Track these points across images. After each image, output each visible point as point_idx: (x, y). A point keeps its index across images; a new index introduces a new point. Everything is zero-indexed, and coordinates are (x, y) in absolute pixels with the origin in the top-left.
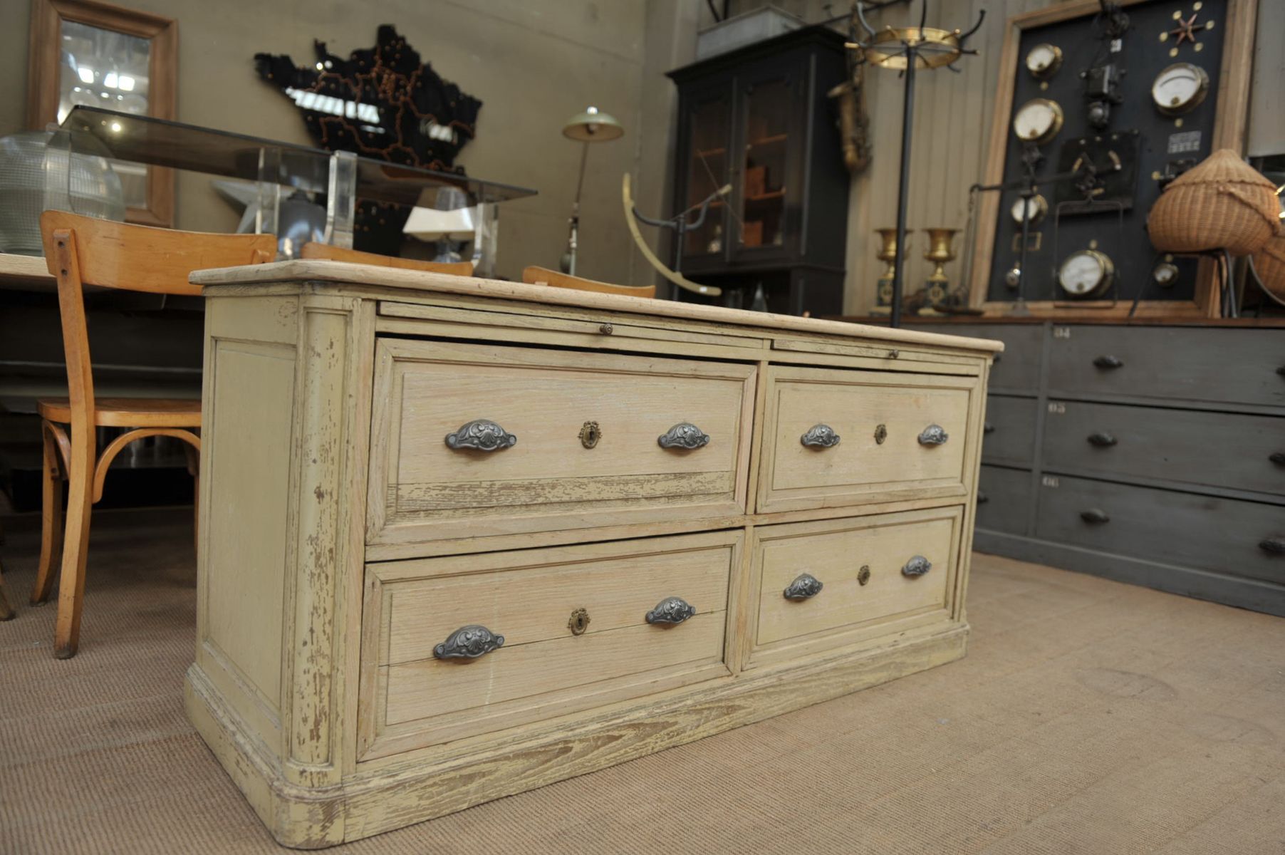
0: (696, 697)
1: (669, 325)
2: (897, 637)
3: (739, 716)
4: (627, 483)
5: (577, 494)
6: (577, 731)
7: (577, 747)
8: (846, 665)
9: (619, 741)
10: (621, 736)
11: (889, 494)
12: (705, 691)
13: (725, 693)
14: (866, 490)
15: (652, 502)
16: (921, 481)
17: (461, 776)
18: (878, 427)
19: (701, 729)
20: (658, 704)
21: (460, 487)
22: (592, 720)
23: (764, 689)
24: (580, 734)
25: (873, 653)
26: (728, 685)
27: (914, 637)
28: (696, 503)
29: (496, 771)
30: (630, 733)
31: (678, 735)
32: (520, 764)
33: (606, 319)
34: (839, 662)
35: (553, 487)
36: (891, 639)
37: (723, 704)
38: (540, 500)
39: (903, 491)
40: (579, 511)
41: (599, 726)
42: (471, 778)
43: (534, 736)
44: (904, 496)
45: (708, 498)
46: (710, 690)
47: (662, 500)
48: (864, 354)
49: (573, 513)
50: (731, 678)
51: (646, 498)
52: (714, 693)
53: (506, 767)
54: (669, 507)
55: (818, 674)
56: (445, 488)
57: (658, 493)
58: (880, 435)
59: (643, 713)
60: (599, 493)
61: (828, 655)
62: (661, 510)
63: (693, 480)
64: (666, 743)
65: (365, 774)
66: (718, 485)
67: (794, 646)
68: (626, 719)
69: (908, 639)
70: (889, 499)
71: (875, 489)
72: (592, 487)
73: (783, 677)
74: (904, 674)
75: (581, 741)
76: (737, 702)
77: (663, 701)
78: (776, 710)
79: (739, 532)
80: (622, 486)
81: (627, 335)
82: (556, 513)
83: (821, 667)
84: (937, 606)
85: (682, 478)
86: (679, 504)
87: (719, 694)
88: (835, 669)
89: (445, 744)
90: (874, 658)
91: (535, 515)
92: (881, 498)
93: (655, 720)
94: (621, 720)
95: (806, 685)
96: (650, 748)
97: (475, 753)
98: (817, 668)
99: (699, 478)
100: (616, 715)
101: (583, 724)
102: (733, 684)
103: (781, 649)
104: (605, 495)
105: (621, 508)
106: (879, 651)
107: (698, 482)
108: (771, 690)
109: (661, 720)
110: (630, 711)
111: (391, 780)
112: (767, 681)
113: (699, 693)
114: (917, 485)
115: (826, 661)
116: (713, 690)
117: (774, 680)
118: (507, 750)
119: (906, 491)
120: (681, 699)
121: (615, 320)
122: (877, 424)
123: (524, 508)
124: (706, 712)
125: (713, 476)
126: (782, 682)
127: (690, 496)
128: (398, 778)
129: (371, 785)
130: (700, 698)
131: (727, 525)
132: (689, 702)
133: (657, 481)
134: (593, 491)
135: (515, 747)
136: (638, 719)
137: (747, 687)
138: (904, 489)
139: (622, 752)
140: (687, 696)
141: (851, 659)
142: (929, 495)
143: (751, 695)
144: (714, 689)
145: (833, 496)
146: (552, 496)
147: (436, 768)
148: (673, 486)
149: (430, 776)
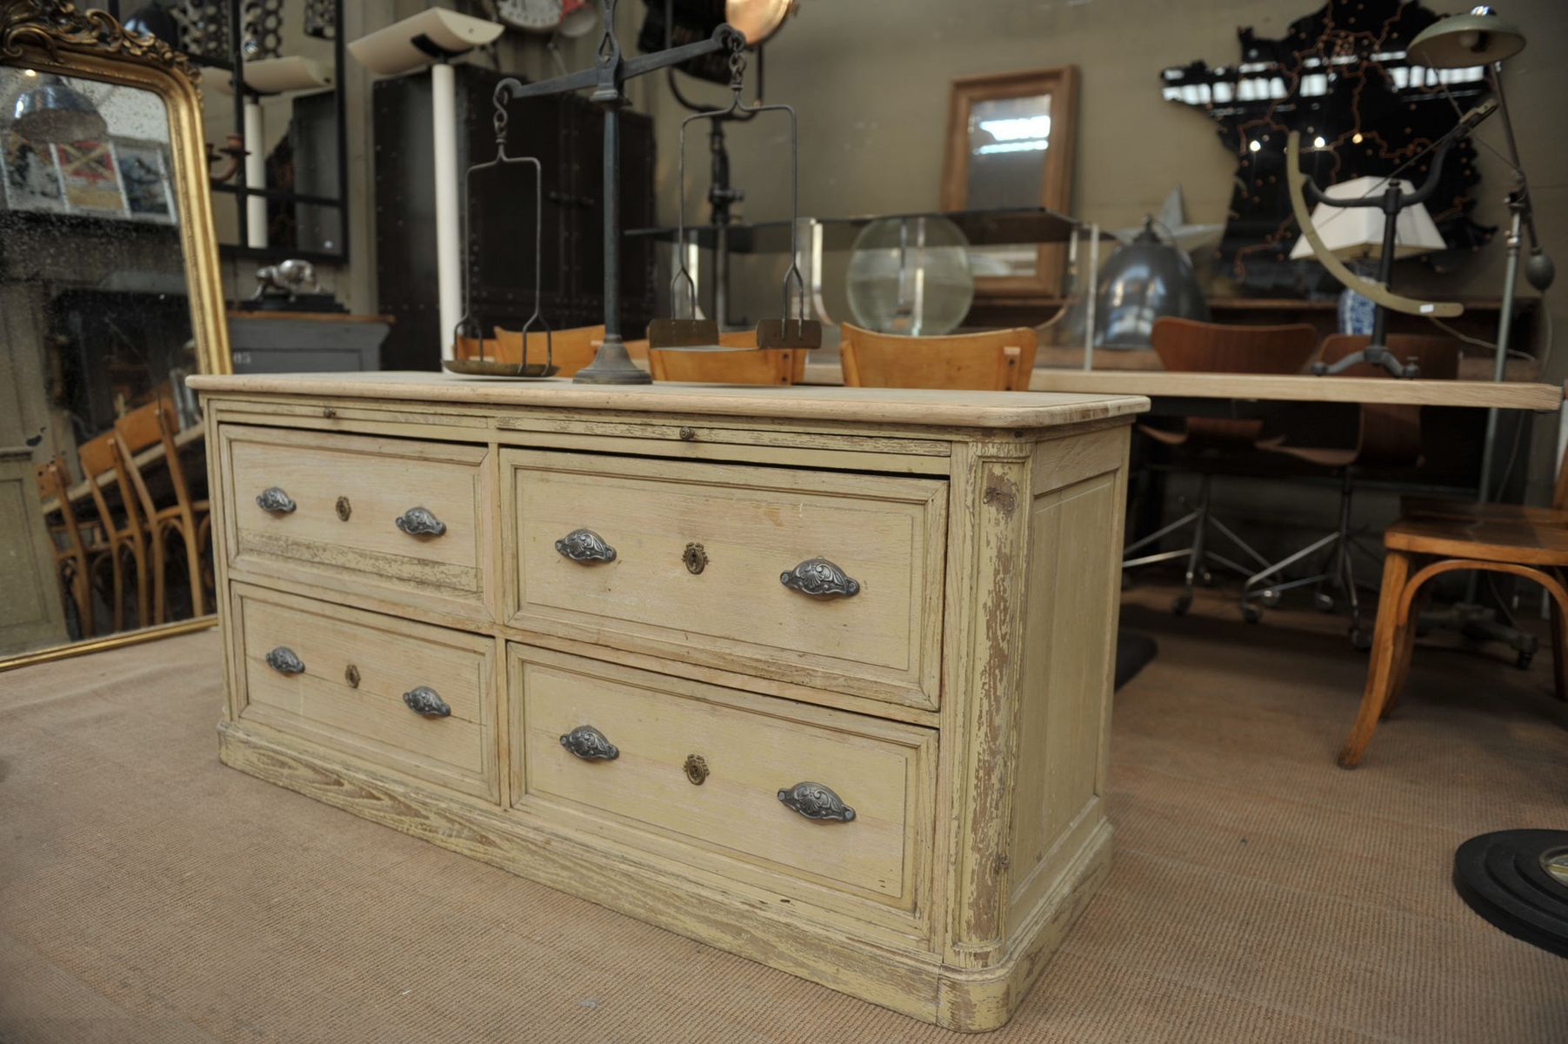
0: (452, 804)
1: (385, 407)
2: (773, 900)
3: (495, 854)
4: (377, 559)
5: (341, 560)
6: (351, 773)
7: (347, 787)
8: (648, 882)
9: (379, 803)
10: (379, 799)
11: (722, 657)
12: (465, 805)
13: (481, 818)
14: (679, 640)
15: (402, 583)
16: (803, 655)
17: (278, 760)
18: (688, 546)
19: (452, 840)
20: (417, 790)
21: (270, 538)
22: (365, 772)
23: (523, 840)
24: (350, 776)
25: (705, 893)
26: (490, 813)
27: (804, 917)
28: (446, 595)
29: (296, 769)
30: (387, 802)
31: (430, 831)
32: (310, 774)
33: (334, 404)
34: (642, 872)
35: (324, 550)
36: (755, 895)
37: (475, 828)
38: (317, 559)
39: (751, 659)
40: (346, 577)
41: (365, 778)
42: (283, 764)
43: (324, 758)
44: (755, 668)
45: (457, 593)
46: (471, 806)
47: (412, 583)
48: (638, 434)
49: (339, 576)
50: (498, 808)
51: (398, 578)
52: (470, 811)
53: (303, 771)
54: (415, 591)
55: (601, 867)
56: (262, 536)
57: (405, 575)
58: (695, 560)
59: (400, 789)
60: (357, 563)
61: (635, 855)
62: (406, 593)
63: (437, 569)
64: (419, 832)
65: (239, 726)
66: (464, 580)
67: (582, 815)
68: (387, 785)
69: (791, 914)
70: (721, 664)
71: (694, 642)
72: (351, 556)
73: (553, 843)
74: (772, 964)
75: (350, 783)
76: (492, 837)
77: (423, 790)
78: (542, 877)
79: (488, 641)
80: (373, 561)
81: (356, 417)
82: (330, 573)
83: (610, 862)
84: (894, 902)
85: (427, 565)
86: (428, 592)
87: (475, 816)
88: (626, 875)
89: (280, 731)
90: (702, 901)
91: (315, 571)
92: (703, 658)
93: (408, 802)
94: (380, 784)
95: (584, 871)
96: (406, 826)
97: (289, 748)
98: (604, 860)
99: (442, 568)
100: (382, 778)
101: (358, 770)
102: (496, 815)
103: (563, 809)
104: (361, 567)
105: (375, 581)
106: (719, 898)
107: (442, 572)
108: (533, 848)
109: (414, 805)
110: (395, 781)
111: (245, 737)
112: (532, 835)
113: (457, 802)
114: (793, 660)
115: (624, 860)
116: (472, 808)
117: (540, 838)
118: (304, 757)
119: (758, 660)
120: (440, 798)
121: (342, 404)
122: (688, 542)
123: (309, 564)
124: (457, 826)
125: (457, 571)
126: (548, 847)
127: (438, 586)
128: (250, 739)
129: (237, 734)
130: (455, 807)
131: (472, 628)
132: (443, 805)
133: (403, 563)
134: (352, 561)
135: (310, 759)
136: (393, 791)
137: (507, 826)
138: (763, 658)
139: (382, 814)
140: (446, 798)
141: (661, 879)
142: (818, 682)
143: (509, 837)
144: (475, 808)
145: (613, 631)
146: (326, 557)
147: (267, 744)
148: (418, 571)
149: (261, 748)
